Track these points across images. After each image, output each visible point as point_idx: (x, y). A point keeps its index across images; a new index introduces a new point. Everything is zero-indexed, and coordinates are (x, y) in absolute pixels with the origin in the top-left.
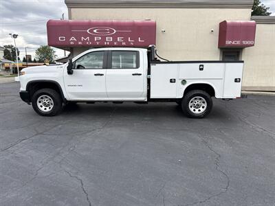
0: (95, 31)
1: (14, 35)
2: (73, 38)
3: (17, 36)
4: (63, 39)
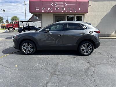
0: (56, 4)
2: (43, 9)
3: (5, 10)
4: (38, 9)
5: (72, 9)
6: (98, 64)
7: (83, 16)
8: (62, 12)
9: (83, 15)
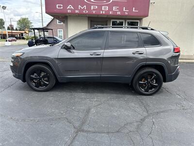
1: (3, 7)
2: (70, 7)
3: (5, 7)
4: (60, 7)
5: (121, 9)
6: (162, 112)
7: (139, 21)
8: (102, 14)
9: (140, 19)
